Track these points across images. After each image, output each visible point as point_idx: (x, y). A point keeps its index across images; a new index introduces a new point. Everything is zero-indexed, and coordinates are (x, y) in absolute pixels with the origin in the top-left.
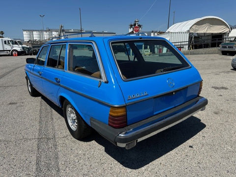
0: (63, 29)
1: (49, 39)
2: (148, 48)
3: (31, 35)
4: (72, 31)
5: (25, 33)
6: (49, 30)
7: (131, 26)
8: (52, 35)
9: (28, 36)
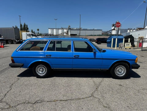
0: (70, 28)
1: (61, 34)
2: (129, 41)
3: (53, 31)
4: (75, 29)
5: (49, 30)
6: (62, 28)
7: (113, 25)
8: (64, 31)
9: (51, 32)
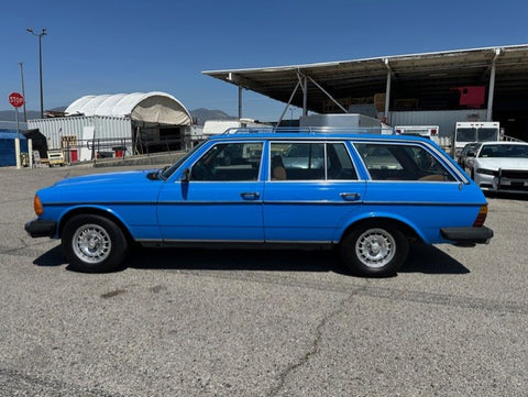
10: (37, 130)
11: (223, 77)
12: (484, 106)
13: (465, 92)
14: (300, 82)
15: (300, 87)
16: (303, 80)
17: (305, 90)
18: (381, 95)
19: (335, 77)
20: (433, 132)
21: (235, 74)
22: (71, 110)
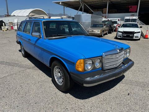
10: (2, 20)
11: (58, 3)
12: (136, 12)
13: (131, 7)
14: (81, 5)
15: (81, 6)
16: (82, 4)
17: (83, 7)
18: (105, 9)
19: (93, 3)
20: (119, 20)
21: (62, 2)
22: (12, 14)
